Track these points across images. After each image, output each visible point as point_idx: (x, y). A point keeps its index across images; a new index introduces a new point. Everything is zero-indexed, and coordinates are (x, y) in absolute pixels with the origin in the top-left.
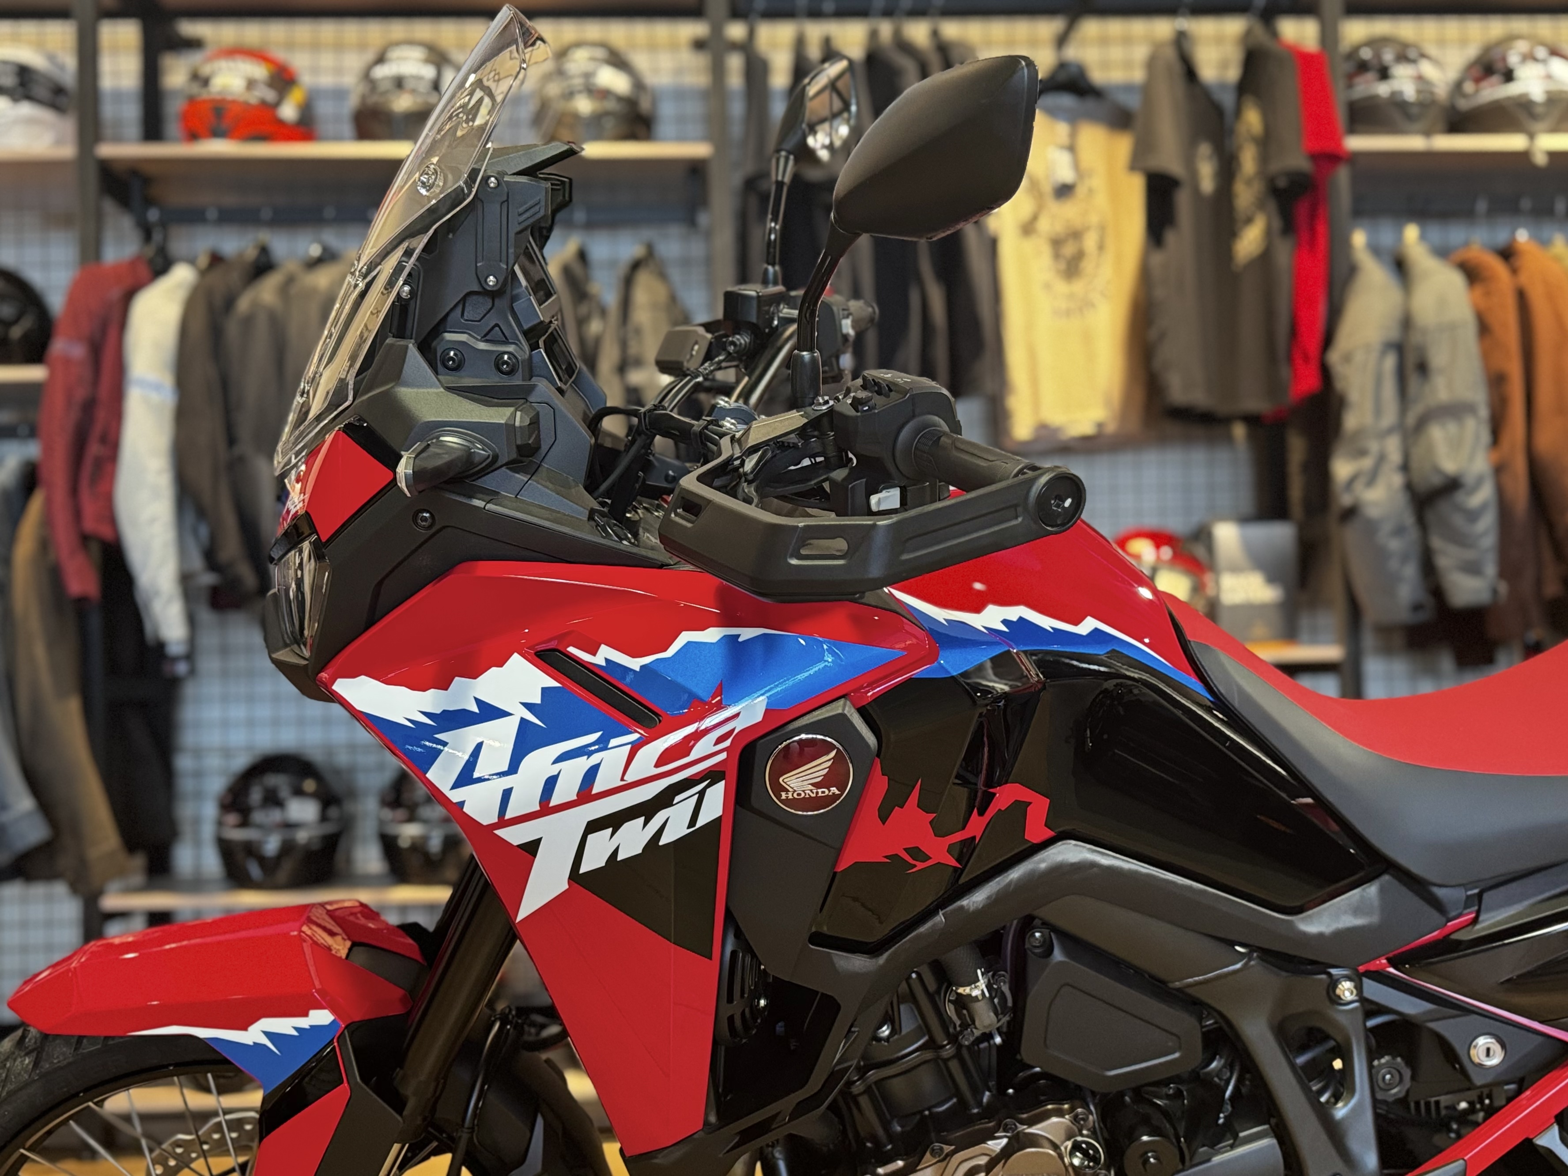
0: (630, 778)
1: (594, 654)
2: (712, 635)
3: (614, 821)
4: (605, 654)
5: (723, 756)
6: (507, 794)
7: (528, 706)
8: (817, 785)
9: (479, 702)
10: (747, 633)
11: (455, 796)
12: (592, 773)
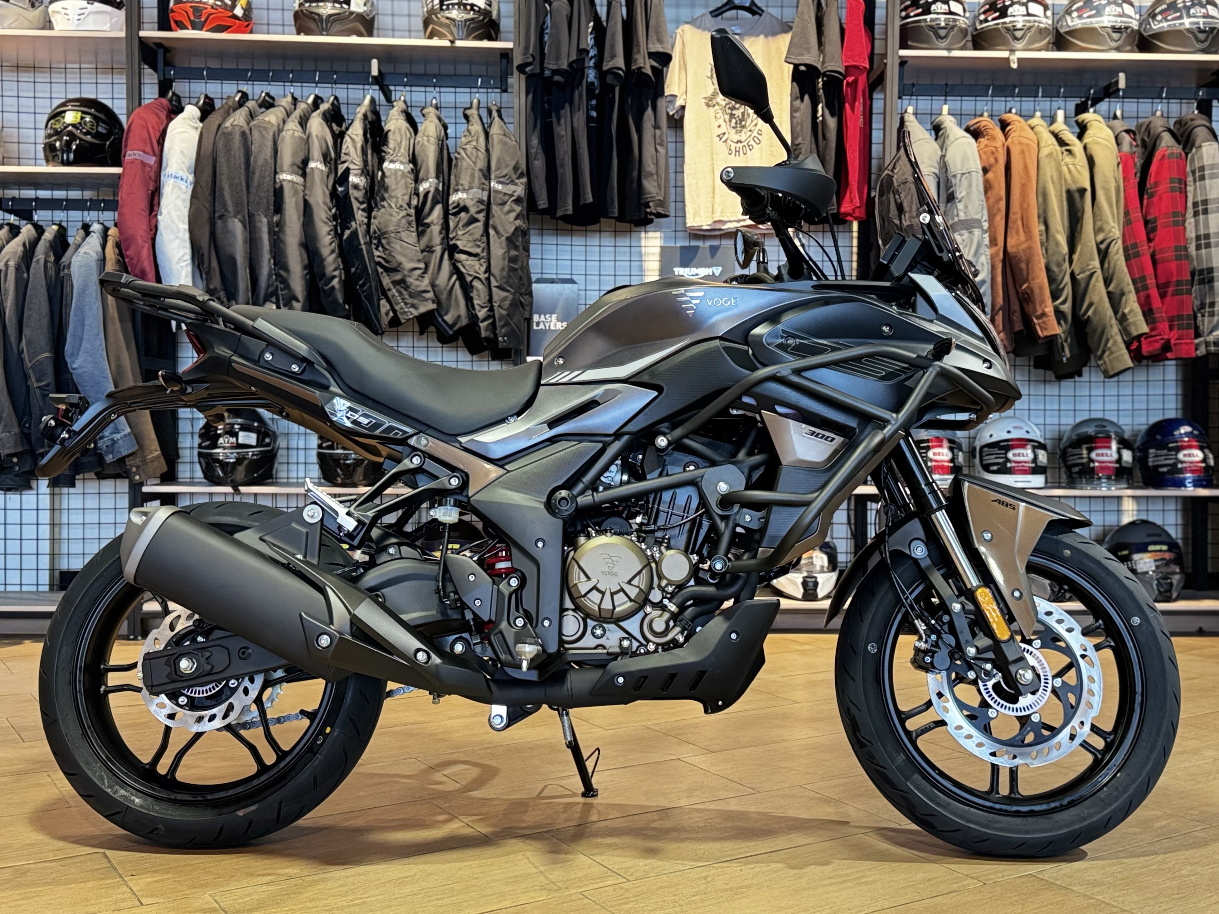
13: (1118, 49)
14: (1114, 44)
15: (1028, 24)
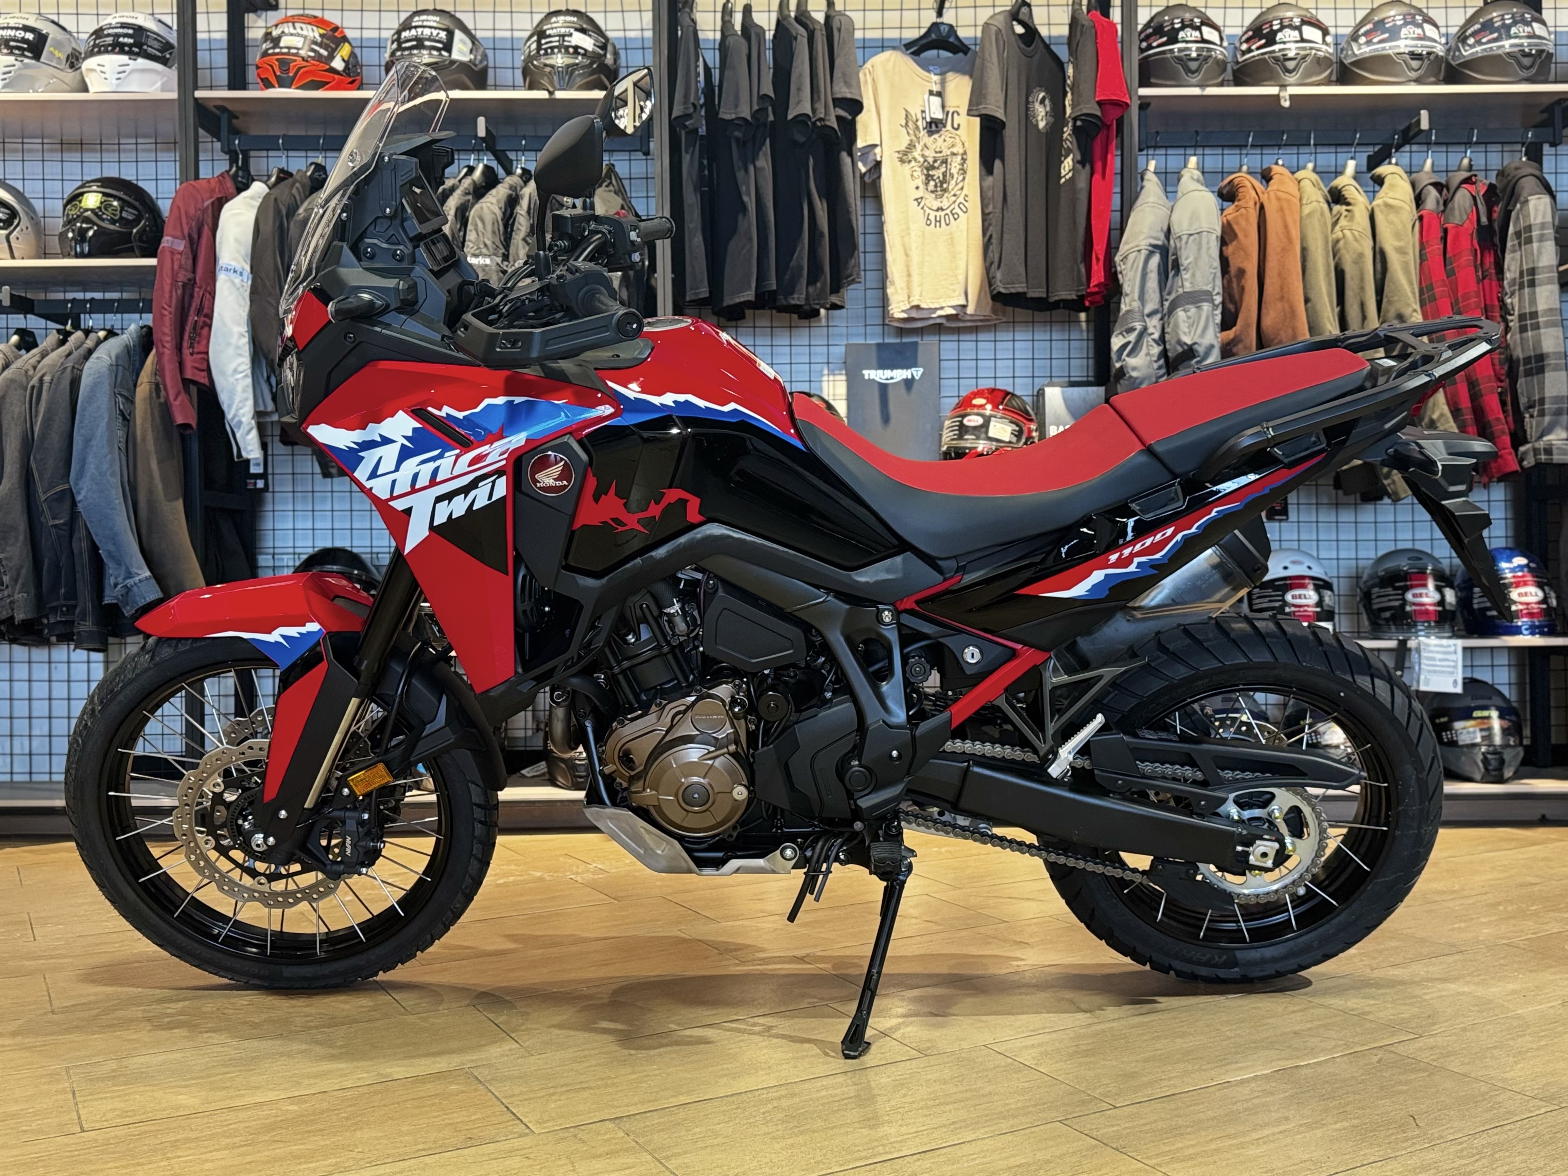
0: (455, 473)
1: (440, 409)
2: (501, 400)
3: (449, 497)
4: (446, 410)
5: (504, 462)
6: (394, 482)
7: (406, 437)
8: (555, 480)
9: (381, 436)
10: (518, 400)
11: (368, 485)
12: (436, 471)
13: (1418, 81)
14: (1413, 75)
15: (1302, 53)
